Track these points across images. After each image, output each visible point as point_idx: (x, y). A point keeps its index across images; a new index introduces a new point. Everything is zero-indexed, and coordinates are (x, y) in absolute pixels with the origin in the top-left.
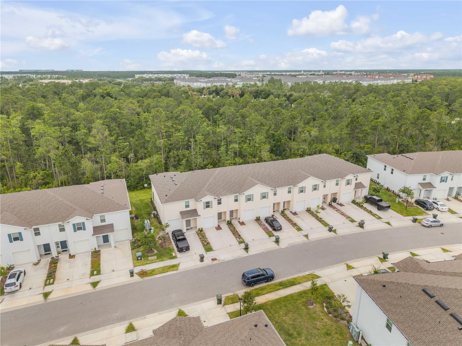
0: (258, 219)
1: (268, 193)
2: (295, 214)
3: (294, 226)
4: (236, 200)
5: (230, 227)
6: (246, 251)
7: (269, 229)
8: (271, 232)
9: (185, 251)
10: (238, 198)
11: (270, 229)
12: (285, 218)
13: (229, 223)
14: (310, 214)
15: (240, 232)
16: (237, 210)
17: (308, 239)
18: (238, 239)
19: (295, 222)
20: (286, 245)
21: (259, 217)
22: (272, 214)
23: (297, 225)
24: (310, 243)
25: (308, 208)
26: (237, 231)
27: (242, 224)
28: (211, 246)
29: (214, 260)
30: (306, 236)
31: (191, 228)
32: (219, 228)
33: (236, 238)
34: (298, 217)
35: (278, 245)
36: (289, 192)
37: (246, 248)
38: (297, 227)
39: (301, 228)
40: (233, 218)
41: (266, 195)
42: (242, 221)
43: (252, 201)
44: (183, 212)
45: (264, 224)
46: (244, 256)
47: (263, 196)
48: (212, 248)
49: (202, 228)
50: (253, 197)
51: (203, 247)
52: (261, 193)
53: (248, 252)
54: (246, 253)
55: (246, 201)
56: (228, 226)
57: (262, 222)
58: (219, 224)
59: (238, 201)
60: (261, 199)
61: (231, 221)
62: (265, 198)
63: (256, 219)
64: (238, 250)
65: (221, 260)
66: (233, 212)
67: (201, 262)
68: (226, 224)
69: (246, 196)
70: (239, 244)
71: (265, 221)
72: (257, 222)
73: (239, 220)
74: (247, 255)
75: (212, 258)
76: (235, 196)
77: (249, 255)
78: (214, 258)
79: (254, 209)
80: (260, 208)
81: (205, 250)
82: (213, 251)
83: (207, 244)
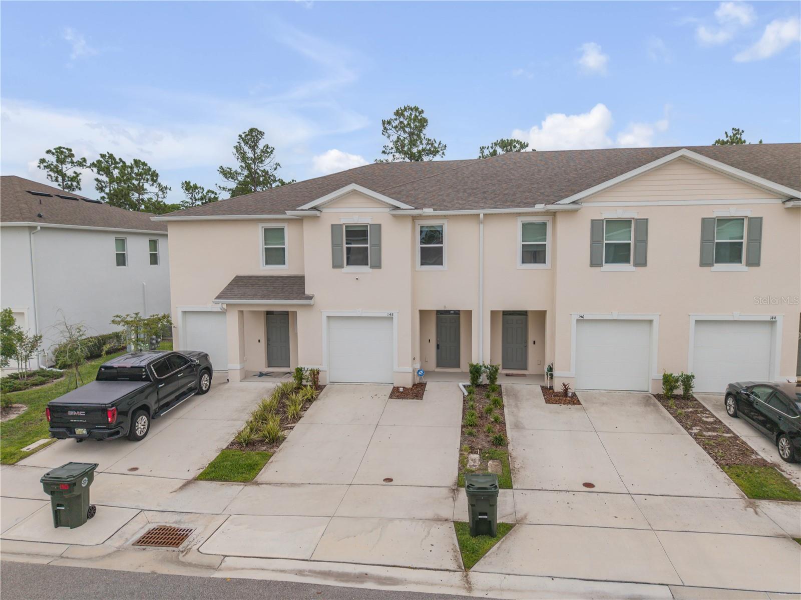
0: (674, 392)
1: (756, 224)
4: (533, 254)
5: (475, 397)
6: (463, 546)
7: (751, 451)
8: (768, 466)
9: (80, 439)
10: (548, 243)
13: (484, 387)
15: (517, 426)
16: (542, 315)
18: (475, 456)
21: (687, 381)
26: (500, 423)
27: (561, 397)
28: (267, 457)
29: (164, 538)
31: (289, 373)
32: (411, 392)
40: (524, 375)
41: (745, 241)
42: (564, 384)
43: (641, 269)
44: (250, 277)
45: (716, 418)
46: (417, 583)
47: (716, 243)
48: (260, 470)
49: (315, 374)
50: (642, 240)
51: (224, 447)
52: (703, 219)
53: (476, 561)
54: (453, 566)
55: (595, 263)
56: (466, 394)
57: (704, 407)
58: (424, 381)
59: (544, 262)
60: (704, 263)
61: (492, 377)
62: (740, 262)
63: (665, 392)
64: (413, 519)
65: (192, 557)
66: (526, 342)
67: (58, 523)
68: (461, 385)
69: (595, 225)
70: (454, 490)
71: (728, 408)
72: (668, 408)
73: (552, 375)
74: (451, 583)
75: (168, 525)
76: (524, 225)
77: (464, 593)
78: (183, 527)
79: (651, 321)
80: (697, 321)
81: (213, 465)
82: (241, 487)
83: (261, 441)
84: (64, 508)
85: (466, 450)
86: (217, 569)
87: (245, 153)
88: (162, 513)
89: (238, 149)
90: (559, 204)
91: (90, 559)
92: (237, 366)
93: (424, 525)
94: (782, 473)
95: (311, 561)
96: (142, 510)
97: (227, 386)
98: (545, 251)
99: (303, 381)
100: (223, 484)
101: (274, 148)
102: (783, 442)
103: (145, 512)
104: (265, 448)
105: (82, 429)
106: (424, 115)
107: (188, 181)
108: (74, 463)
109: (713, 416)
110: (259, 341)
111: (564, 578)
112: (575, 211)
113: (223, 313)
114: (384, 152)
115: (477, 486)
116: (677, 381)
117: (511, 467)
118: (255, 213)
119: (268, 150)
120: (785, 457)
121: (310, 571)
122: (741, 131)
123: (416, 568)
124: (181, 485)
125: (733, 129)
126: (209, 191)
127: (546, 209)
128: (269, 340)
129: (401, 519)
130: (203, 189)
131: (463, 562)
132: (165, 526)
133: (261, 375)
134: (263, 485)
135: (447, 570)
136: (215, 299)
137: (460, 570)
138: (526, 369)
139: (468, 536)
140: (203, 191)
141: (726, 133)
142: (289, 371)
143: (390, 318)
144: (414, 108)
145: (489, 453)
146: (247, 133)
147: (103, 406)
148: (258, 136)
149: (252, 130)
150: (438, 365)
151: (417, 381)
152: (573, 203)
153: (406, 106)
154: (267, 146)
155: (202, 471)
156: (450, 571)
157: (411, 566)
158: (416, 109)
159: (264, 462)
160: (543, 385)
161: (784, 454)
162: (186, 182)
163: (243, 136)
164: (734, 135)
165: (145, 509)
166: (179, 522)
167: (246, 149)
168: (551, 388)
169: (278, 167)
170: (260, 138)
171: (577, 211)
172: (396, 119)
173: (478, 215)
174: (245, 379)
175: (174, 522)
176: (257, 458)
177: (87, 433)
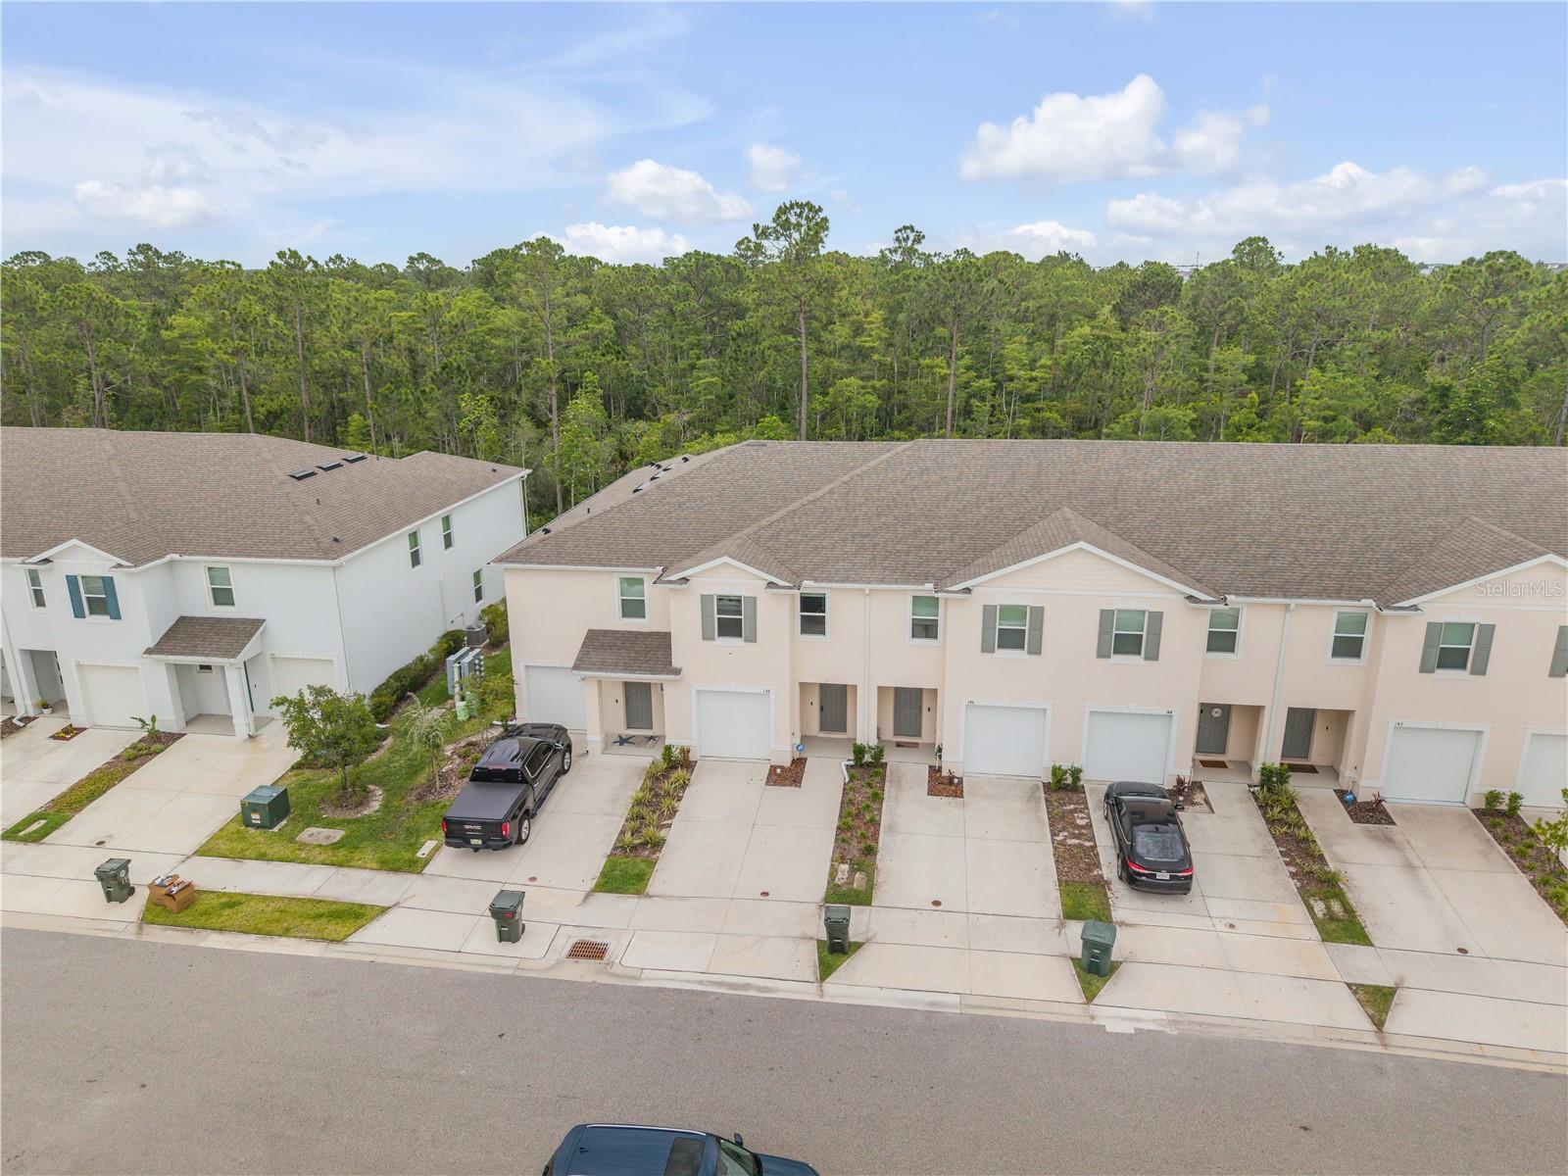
0: (1064, 786)
1: (1157, 618)
2: (1371, 813)
3: (1305, 895)
4: (925, 629)
5: (856, 784)
6: (821, 961)
7: (1098, 865)
8: (1101, 884)
9: (476, 849)
10: (939, 619)
11: (1109, 866)
12: (1271, 822)
13: (868, 767)
14: (1503, 840)
15: (891, 829)
16: (934, 694)
17: (1379, 1024)
18: (845, 867)
19: (1332, 866)
20: (1151, 1020)
21: (1076, 773)
22: (1187, 774)
23: (1340, 896)
24: (1380, 1071)
25: (1493, 797)
26: (875, 823)
27: (945, 785)
28: (652, 864)
29: (588, 951)
30: (1378, 1000)
31: (652, 738)
32: (788, 775)
33: (840, 860)
34: (1387, 840)
35: (1090, 996)
36: (1348, 647)
37: (837, 947)
38: (1336, 907)
39: (1368, 921)
40: (915, 745)
41: (1144, 633)
42: (950, 772)
43: (1035, 657)
44: (603, 633)
46: (785, 991)
47: (1116, 635)
48: (649, 880)
49: (685, 752)
50: (1038, 627)
51: (609, 853)
52: (1102, 611)
53: (829, 975)
54: (812, 979)
55: (986, 648)
56: (847, 779)
57: (1086, 803)
58: (804, 756)
59: (936, 637)
60: (1102, 654)
61: (879, 753)
62: (1139, 653)
63: (1052, 783)
64: (784, 937)
65: (616, 969)
66: (921, 707)
67: (501, 939)
68: (843, 764)
69: (988, 611)
70: (821, 906)
71: (1104, 808)
72: (1049, 804)
73: (940, 757)
74: (807, 992)
75: (587, 939)
76: (914, 597)
77: (817, 999)
78: (599, 941)
79: (1045, 710)
80: (1091, 712)
81: (603, 874)
82: (637, 900)
83: (642, 844)
84: (504, 928)
85: (836, 861)
86: (638, 979)
88: (578, 928)
90: (949, 591)
91: (540, 970)
92: (598, 739)
93: (793, 942)
94: (1110, 891)
95: (708, 974)
96: (561, 925)
97: (589, 758)
98: (937, 626)
99: (670, 760)
100: (619, 897)
103: (565, 927)
104: (648, 853)
105: (478, 840)
106: (822, 216)
108: (504, 890)
109: (1088, 818)
110: (616, 701)
112: (963, 598)
115: (833, 920)
116: (1066, 772)
117: (875, 881)
120: (1118, 872)
121: (708, 981)
123: (785, 980)
124: (582, 897)
128: (627, 699)
129: (775, 937)
131: (820, 976)
132: (585, 940)
133: (623, 741)
134: (655, 898)
135: (807, 982)
136: (572, 669)
137: (817, 981)
138: (920, 735)
139: (826, 953)
142: (652, 735)
143: (767, 693)
144: (806, 204)
145: (858, 864)
150: (822, 729)
151: (797, 756)
152: (965, 589)
153: (793, 202)
155: (595, 881)
156: (809, 982)
157: (782, 978)
159: (650, 870)
160: (932, 764)
165: (564, 924)
166: (595, 936)
168: (940, 770)
173: (864, 590)
174: (605, 750)
175: (591, 937)
176: (643, 866)
177: (483, 843)
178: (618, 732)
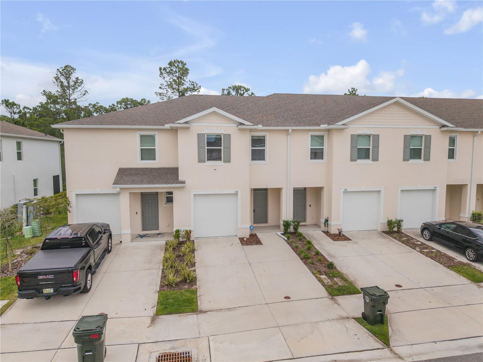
0: (394, 231)
5: (292, 241)
9: (48, 297)
10: (325, 147)
11: (459, 257)
13: (292, 232)
15: (331, 256)
18: (324, 276)
21: (399, 223)
27: (339, 237)
28: (195, 292)
31: (159, 234)
32: (252, 241)
33: (317, 273)
41: (423, 148)
42: (338, 230)
43: (375, 162)
44: (131, 169)
45: (421, 242)
47: (411, 148)
48: (197, 302)
49: (188, 233)
50: (376, 147)
51: (158, 290)
52: (405, 136)
53: (388, 341)
54: (379, 346)
55: (352, 160)
56: (286, 239)
57: (410, 237)
58: (254, 232)
59: (322, 158)
60: (405, 160)
61: (296, 228)
62: (420, 158)
63: (388, 230)
64: (329, 320)
66: (305, 206)
68: (278, 233)
69: (353, 137)
70: (331, 298)
71: (424, 236)
72: (395, 238)
75: (168, 352)
76: (312, 136)
78: (180, 351)
79: (380, 191)
80: (401, 191)
81: (160, 303)
82: (195, 316)
83: (181, 282)
84: (91, 353)
87: (61, 82)
88: (156, 343)
89: (57, 79)
90: (336, 125)
92: (129, 231)
93: (338, 323)
94: (475, 268)
95: (295, 359)
96: (139, 344)
97: (122, 245)
98: (322, 152)
99: (180, 238)
100: (180, 316)
101: (82, 80)
102: (469, 252)
103: (142, 344)
104: (187, 287)
105: (50, 289)
106: (186, 66)
107: (7, 100)
108: (87, 316)
109: (419, 241)
110: (137, 213)
111: (440, 341)
112: (342, 129)
113: (118, 194)
114: (160, 88)
115: (378, 294)
116: (394, 223)
117: (350, 281)
118: (134, 124)
119: (78, 81)
120: (471, 259)
122: (355, 90)
123: (360, 351)
124: (149, 321)
125: (352, 88)
126: (25, 108)
127: (327, 128)
128: (143, 212)
129: (322, 322)
130: (19, 106)
131: (383, 342)
132: (165, 353)
133: (141, 236)
134: (209, 312)
135: (378, 349)
136: (113, 185)
137: (385, 347)
138: (305, 222)
140: (19, 107)
141: (349, 90)
142: (159, 233)
143: (236, 194)
144: (180, 61)
145: (331, 274)
146: (63, 68)
147: (69, 269)
148: (72, 71)
149: (66, 66)
150: (255, 222)
151: (250, 233)
152: (343, 125)
153: (175, 60)
154: (77, 79)
155: (155, 308)
156: (380, 349)
157: (357, 350)
158: (182, 63)
159: (195, 296)
160: (322, 230)
161: (470, 258)
162: (5, 100)
163: (61, 70)
164: (352, 91)
165: (141, 343)
166: (173, 348)
167: (63, 79)
168: (328, 232)
169: (86, 93)
170: (73, 72)
171: (344, 129)
172: (169, 67)
173: (288, 130)
174: (132, 241)
175: (170, 349)
176: (188, 294)
177: (54, 291)
178: (138, 233)
